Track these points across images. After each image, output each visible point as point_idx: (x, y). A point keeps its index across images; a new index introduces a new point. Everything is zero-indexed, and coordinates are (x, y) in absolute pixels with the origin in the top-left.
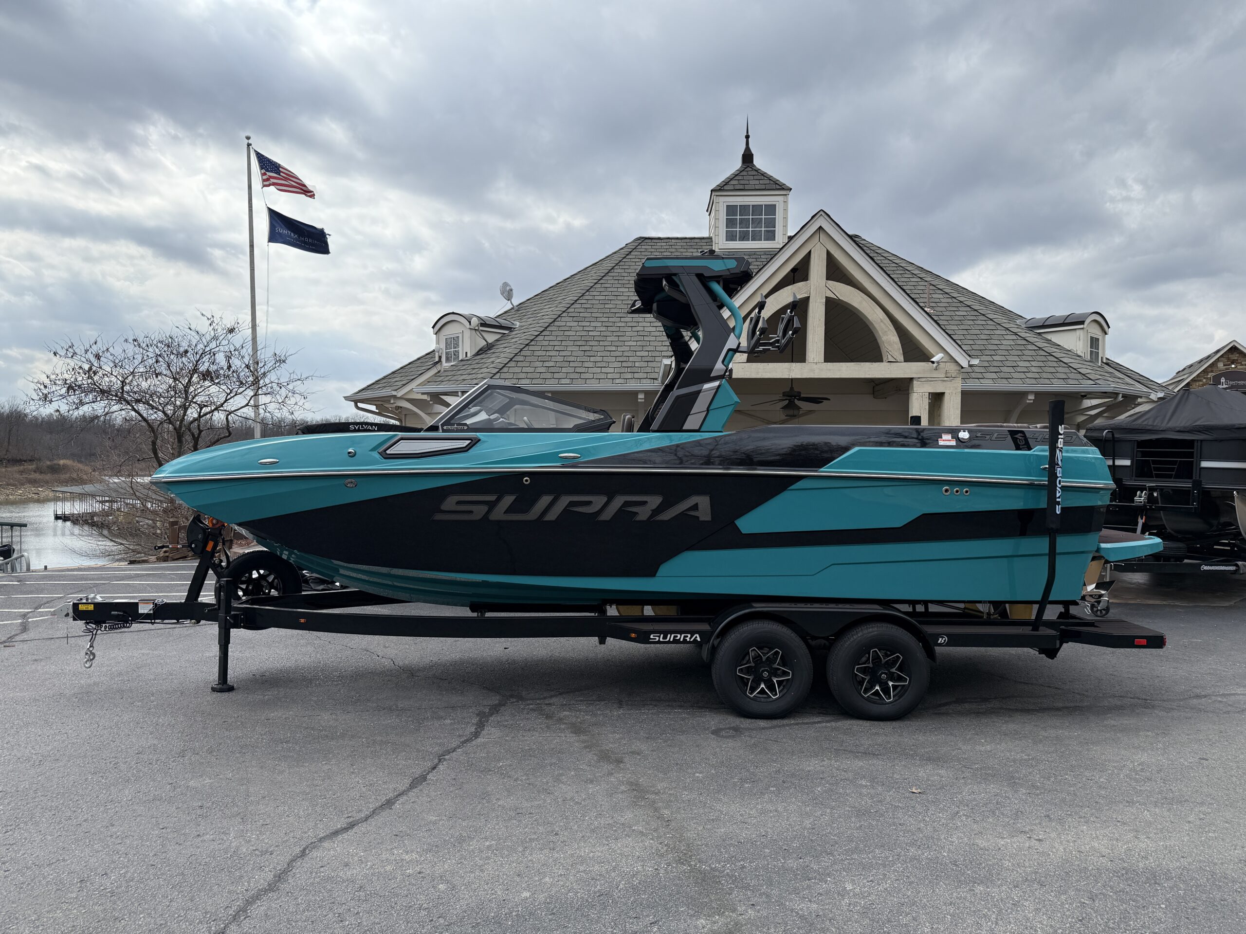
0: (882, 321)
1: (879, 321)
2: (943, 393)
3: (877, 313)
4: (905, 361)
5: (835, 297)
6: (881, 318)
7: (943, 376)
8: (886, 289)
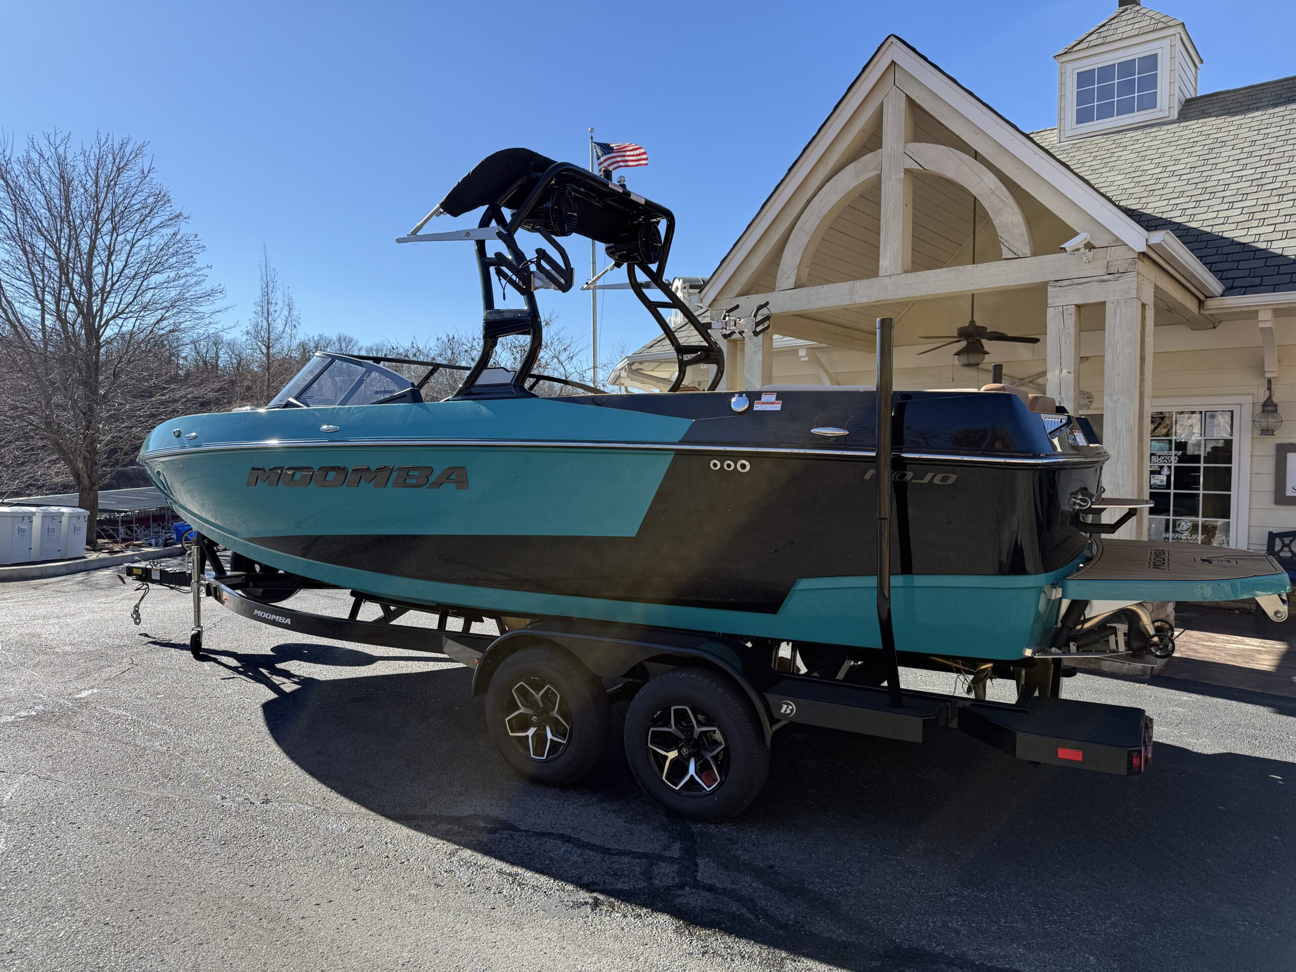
0: (993, 193)
2: (1104, 303)
3: (986, 180)
4: (1034, 254)
5: (920, 168)
6: (992, 186)
7: (1102, 271)
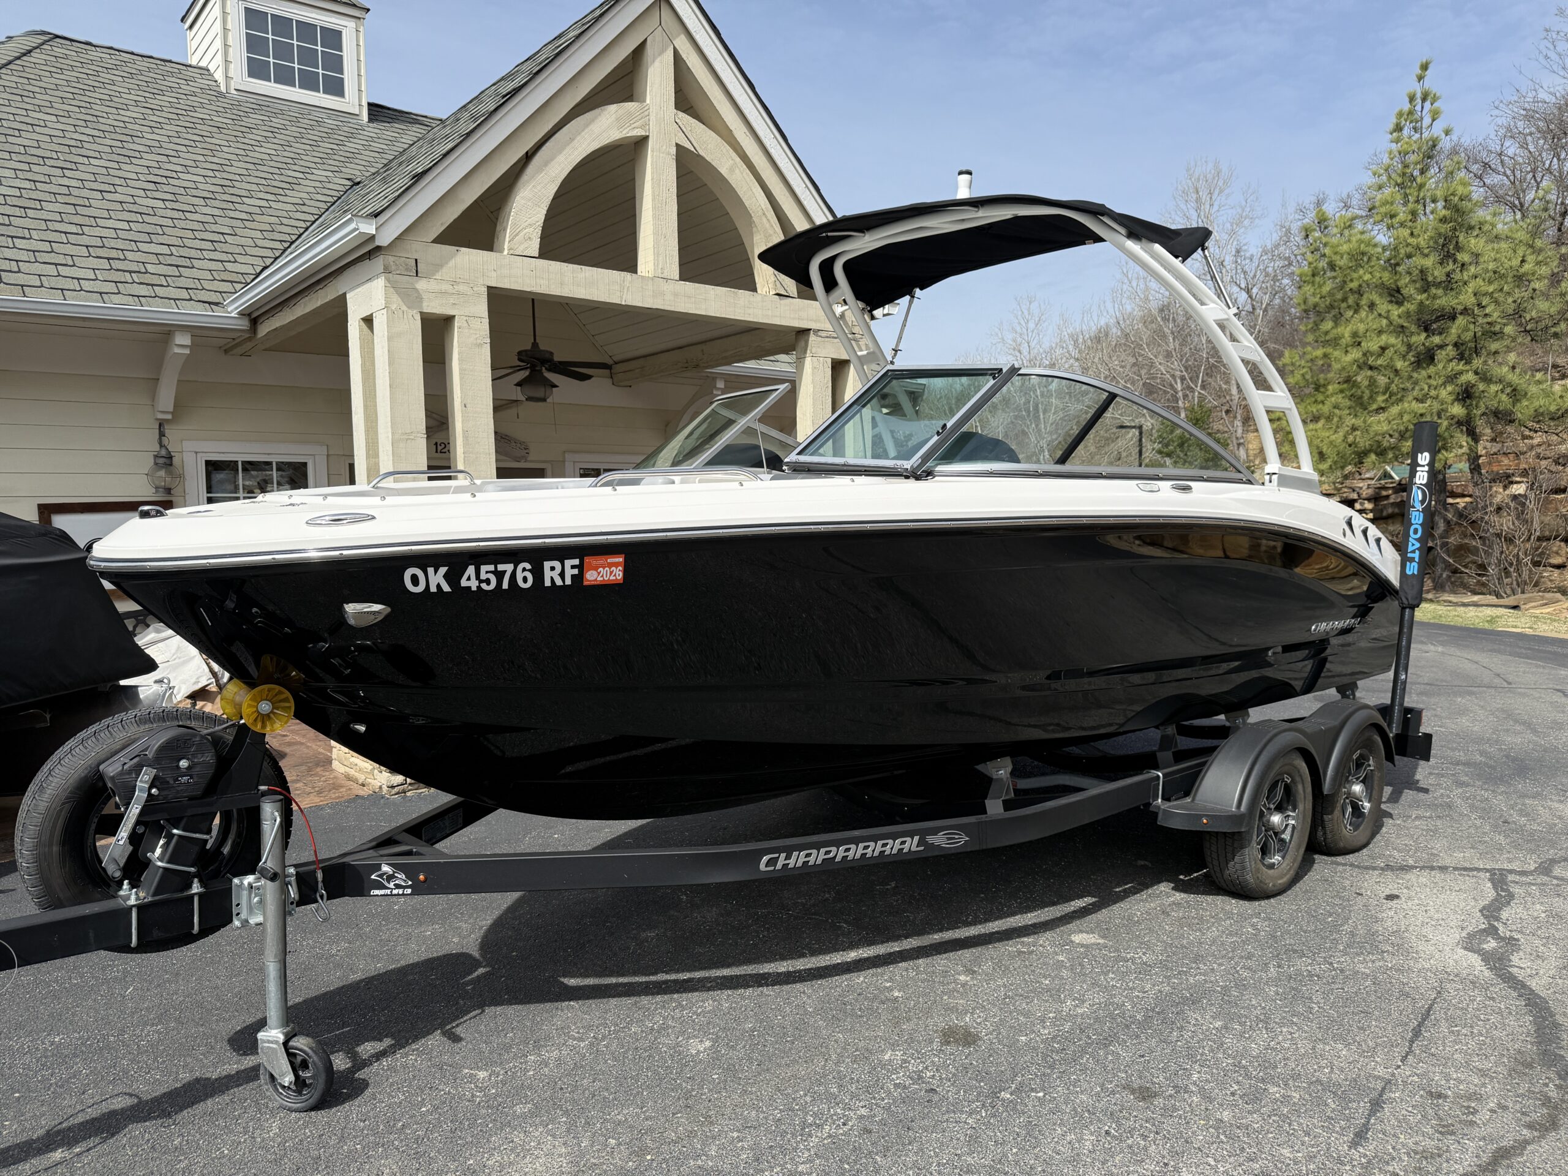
0: (764, 214)
1: (760, 213)
2: (847, 361)
3: (757, 194)
4: (799, 297)
5: (693, 149)
8: (772, 151)
